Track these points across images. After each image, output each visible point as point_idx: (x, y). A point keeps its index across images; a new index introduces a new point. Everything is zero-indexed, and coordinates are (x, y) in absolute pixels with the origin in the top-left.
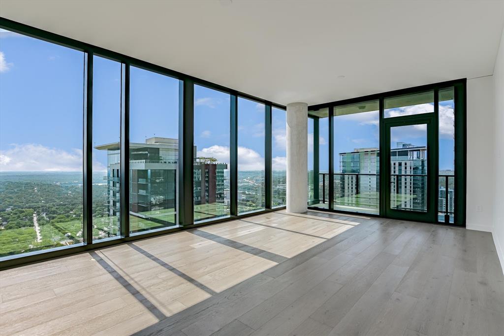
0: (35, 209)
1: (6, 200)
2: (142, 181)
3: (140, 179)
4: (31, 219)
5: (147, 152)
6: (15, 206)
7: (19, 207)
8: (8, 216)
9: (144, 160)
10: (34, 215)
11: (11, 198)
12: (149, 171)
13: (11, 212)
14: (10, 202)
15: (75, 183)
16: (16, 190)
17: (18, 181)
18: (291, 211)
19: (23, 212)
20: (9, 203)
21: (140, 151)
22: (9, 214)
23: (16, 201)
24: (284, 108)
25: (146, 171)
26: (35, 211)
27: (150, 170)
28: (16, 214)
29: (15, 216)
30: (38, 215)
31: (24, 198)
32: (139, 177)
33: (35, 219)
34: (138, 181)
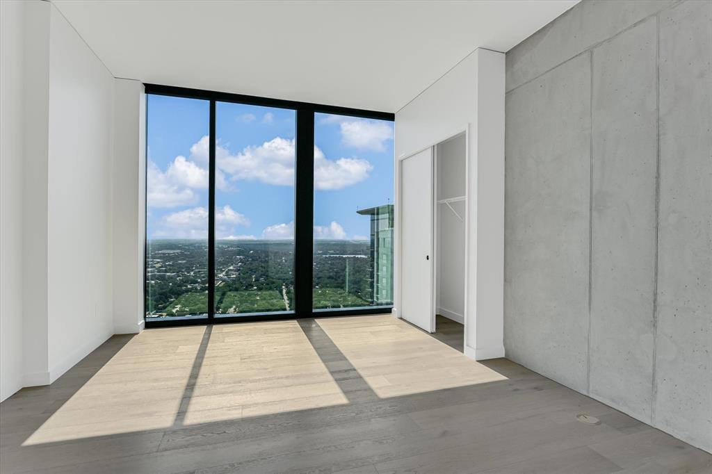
0: (284, 280)
1: (259, 270)
4: (281, 292)
7: (271, 277)
8: (262, 286)
10: (283, 287)
11: (264, 268)
13: (264, 282)
14: (262, 271)
19: (274, 283)
20: (262, 273)
22: (262, 284)
26: (284, 282)
28: (268, 284)
29: (268, 286)
30: (287, 287)
31: (274, 268)
33: (284, 291)
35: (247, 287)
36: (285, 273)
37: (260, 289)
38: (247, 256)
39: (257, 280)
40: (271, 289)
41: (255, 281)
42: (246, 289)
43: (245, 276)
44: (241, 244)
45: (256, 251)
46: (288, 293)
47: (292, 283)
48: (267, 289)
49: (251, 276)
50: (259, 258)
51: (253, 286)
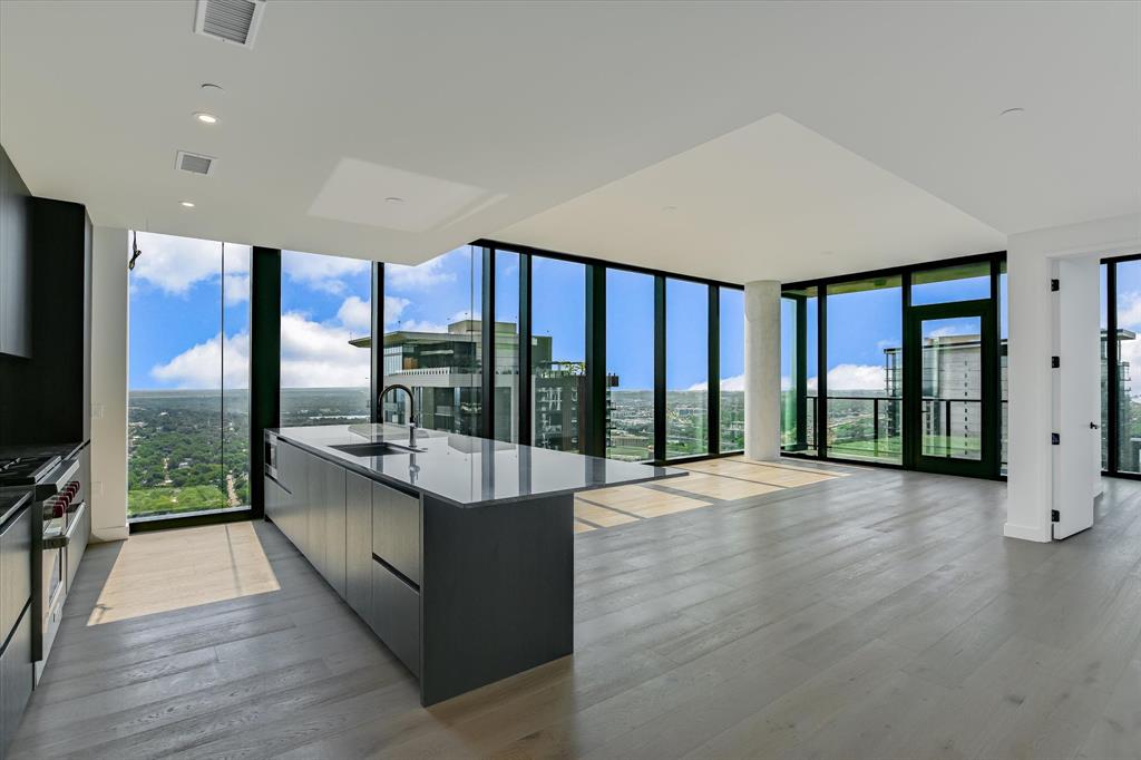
0: (231, 465)
1: (179, 447)
2: (444, 411)
3: (439, 407)
4: (223, 487)
5: (451, 352)
6: (195, 458)
7: (203, 460)
8: (183, 477)
9: (448, 369)
10: (229, 477)
11: (188, 443)
12: (458, 391)
13: (189, 470)
14: (185, 450)
15: (302, 415)
16: (196, 426)
17: (198, 410)
18: (752, 458)
19: (209, 470)
20: (184, 452)
21: (438, 350)
22: (185, 474)
23: (197, 449)
24: (741, 287)
25: (452, 389)
26: (230, 468)
27: (458, 389)
28: (196, 473)
29: (196, 477)
30: (236, 477)
32: (436, 404)
33: (231, 483)
34: (435, 411)
35: (149, 481)
36: (234, 452)
37: (178, 484)
38: (153, 424)
39: (173, 466)
40: (202, 482)
41: (169, 468)
42: (149, 486)
43: (147, 460)
44: (140, 401)
45: (171, 413)
46: (238, 487)
47: (245, 468)
48: (193, 483)
49: (158, 461)
50: (181, 424)
51: (163, 478)
